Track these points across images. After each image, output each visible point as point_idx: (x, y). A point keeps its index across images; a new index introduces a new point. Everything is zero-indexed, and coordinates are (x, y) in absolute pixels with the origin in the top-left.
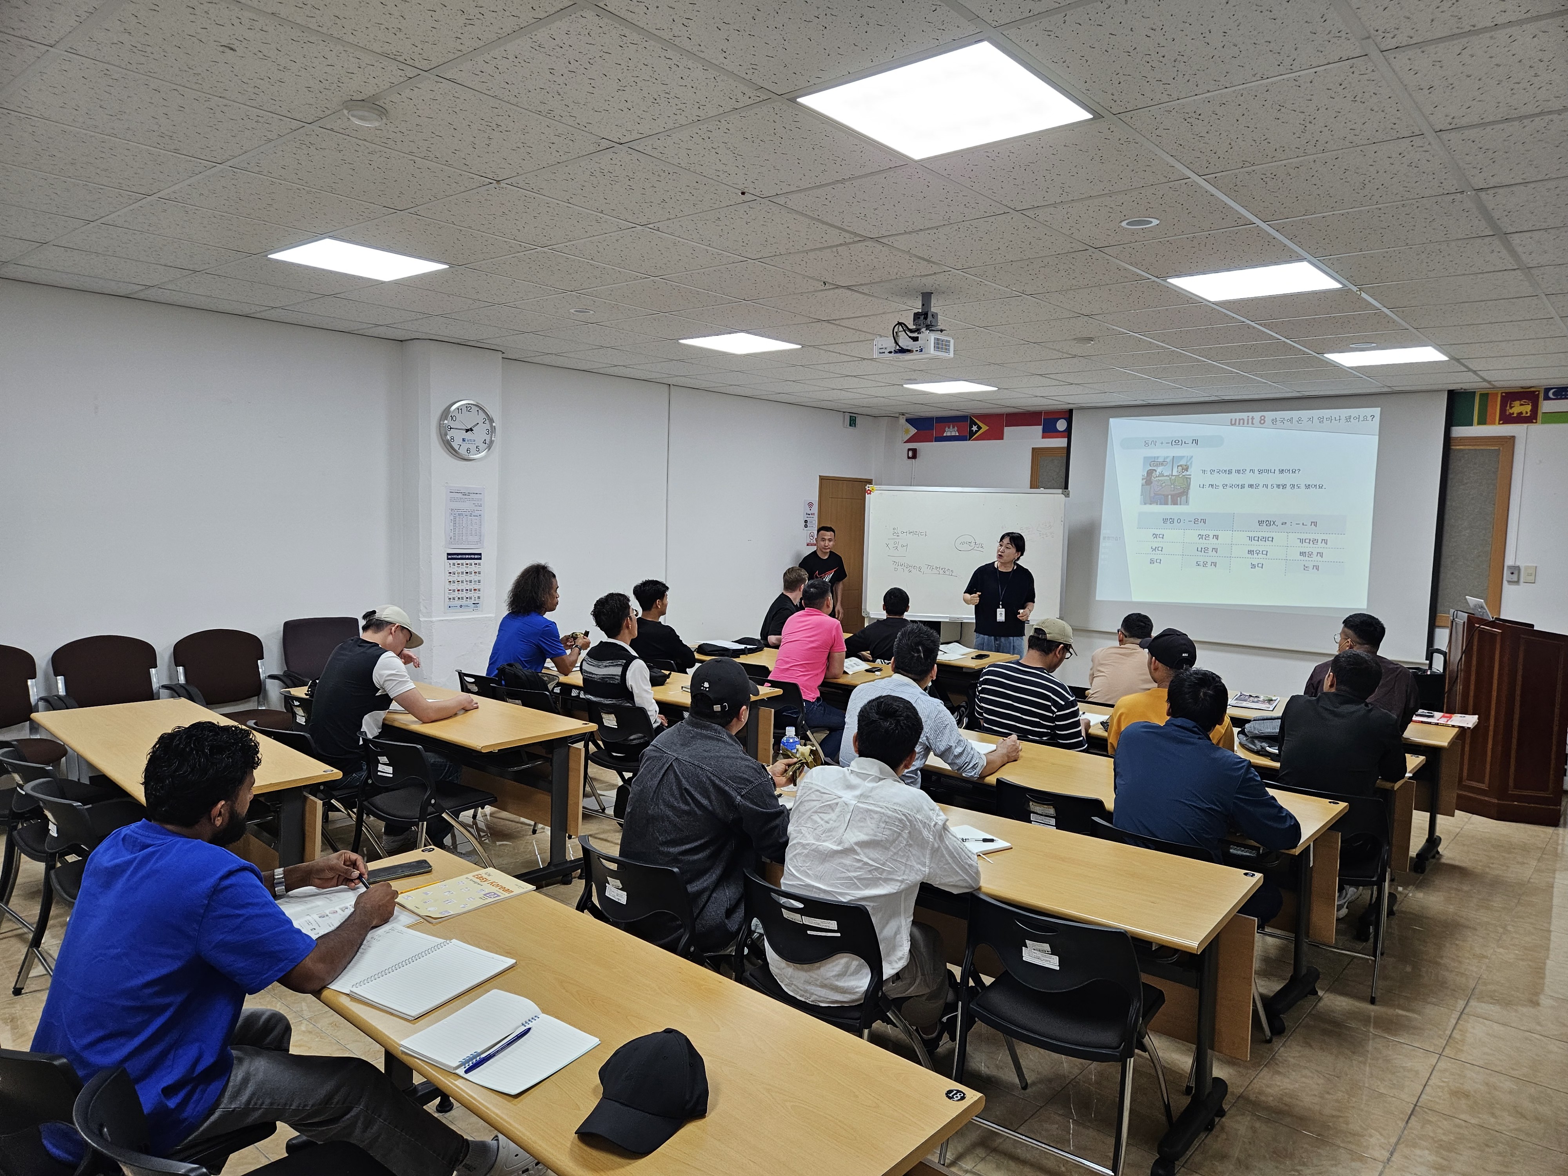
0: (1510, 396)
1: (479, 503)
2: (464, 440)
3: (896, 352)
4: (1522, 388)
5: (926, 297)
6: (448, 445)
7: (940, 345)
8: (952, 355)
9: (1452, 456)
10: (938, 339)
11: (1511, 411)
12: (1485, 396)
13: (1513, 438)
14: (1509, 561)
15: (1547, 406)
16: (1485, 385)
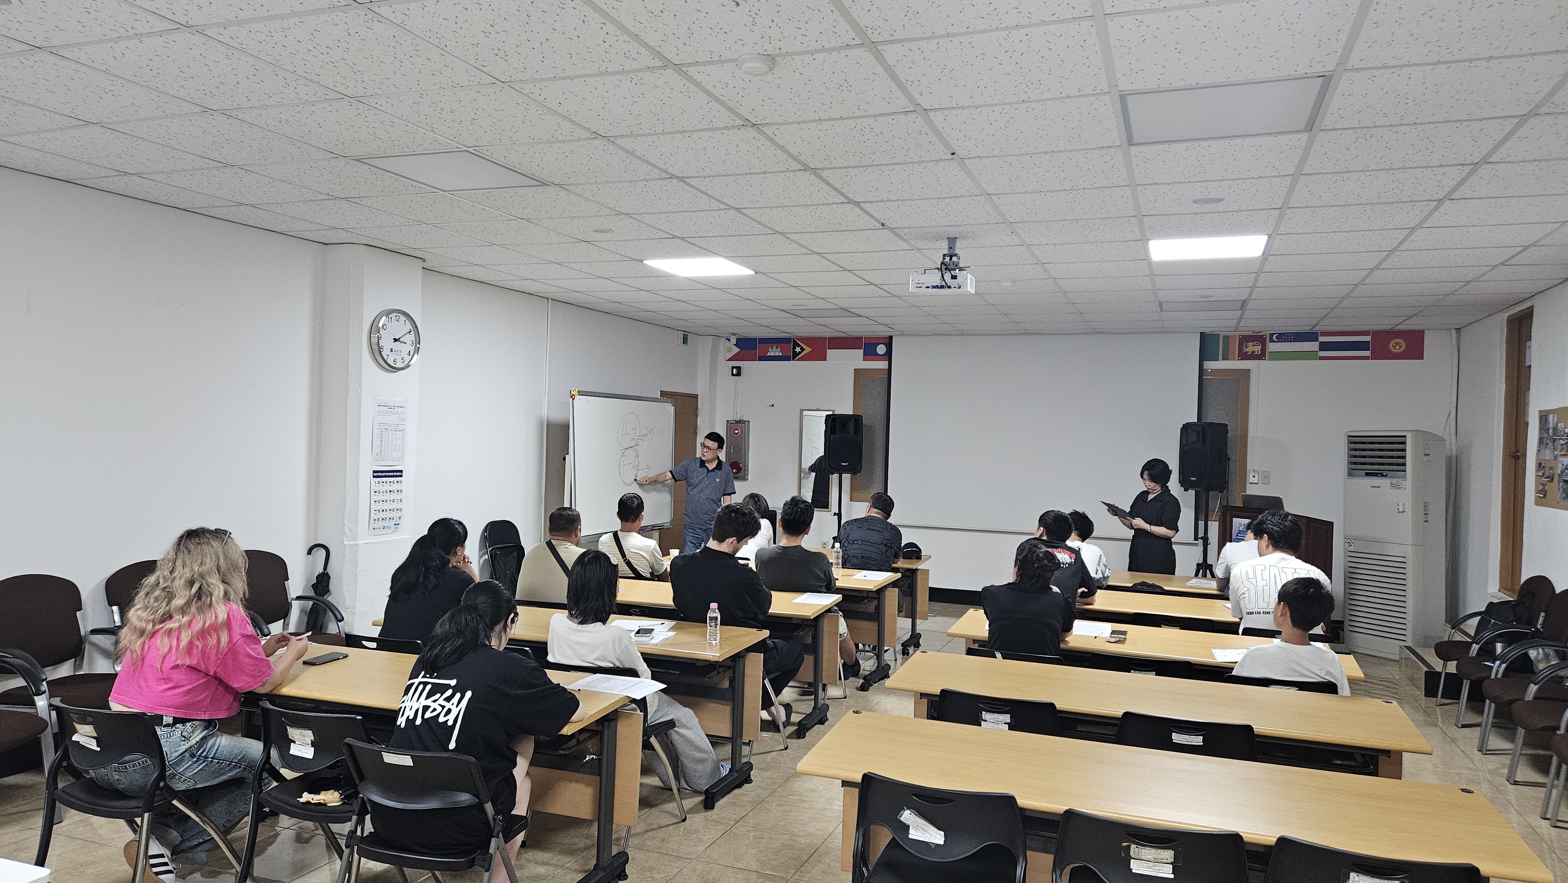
0: (1245, 339)
1: (402, 416)
2: (391, 351)
3: (935, 287)
4: (1254, 333)
5: (952, 241)
9: (1205, 384)
11: (1247, 350)
12: (1226, 338)
13: (1249, 370)
14: (1250, 466)
15: (1272, 347)
16: (1233, 329)
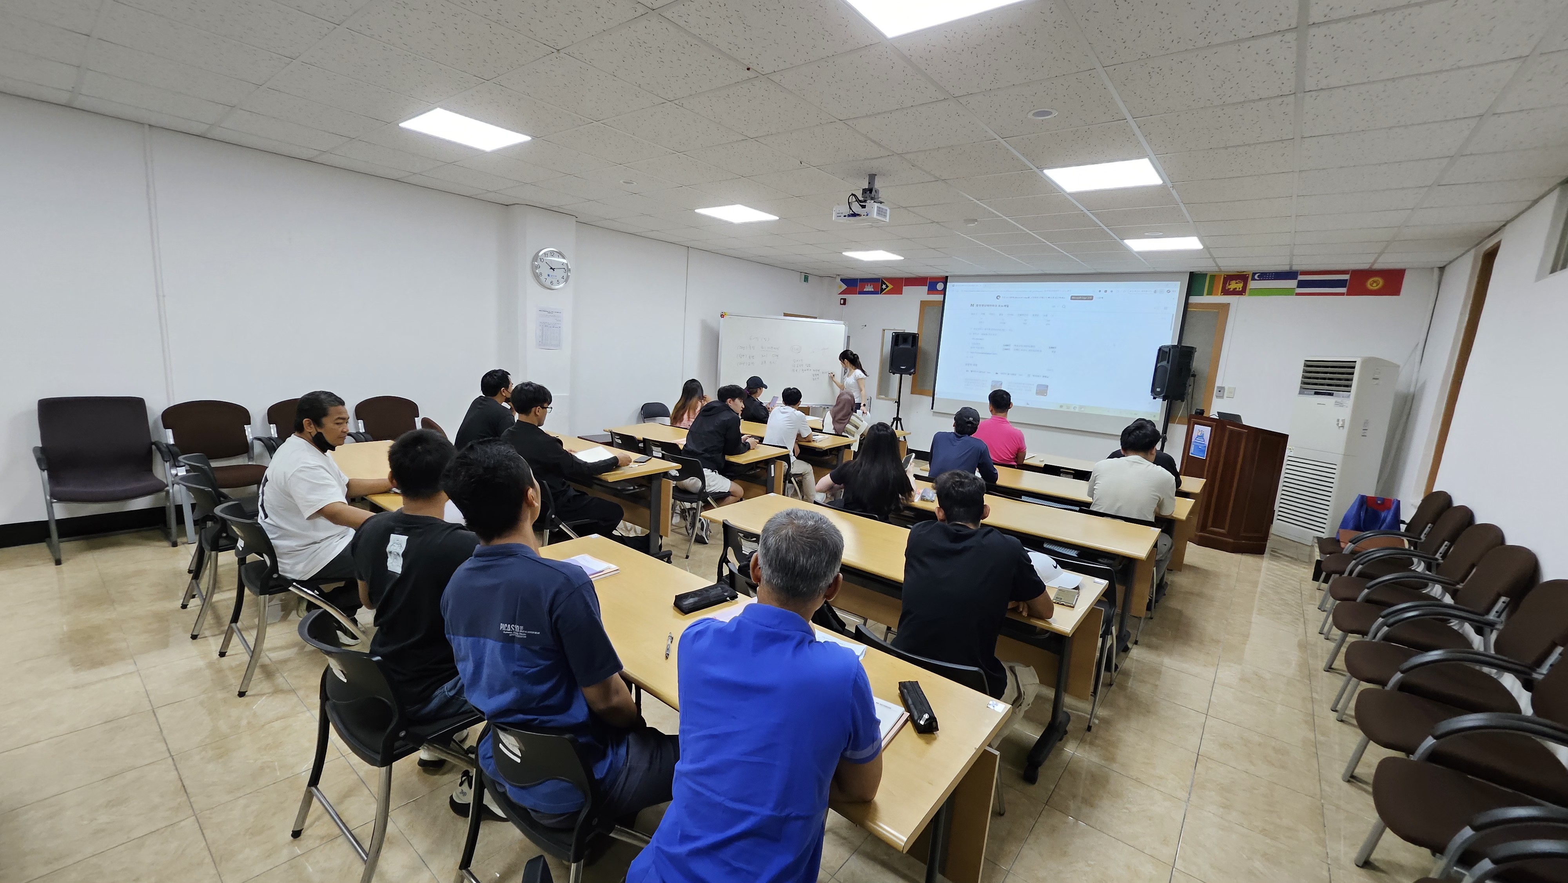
0: (1230, 278)
1: (558, 318)
2: (549, 276)
3: (849, 216)
4: (1238, 272)
5: (872, 177)
6: (537, 277)
7: (880, 212)
8: (888, 221)
9: (1188, 316)
10: (879, 208)
11: (1229, 287)
12: (1213, 277)
13: (1229, 304)
14: (1218, 383)
15: (1253, 285)
16: (1217, 269)
